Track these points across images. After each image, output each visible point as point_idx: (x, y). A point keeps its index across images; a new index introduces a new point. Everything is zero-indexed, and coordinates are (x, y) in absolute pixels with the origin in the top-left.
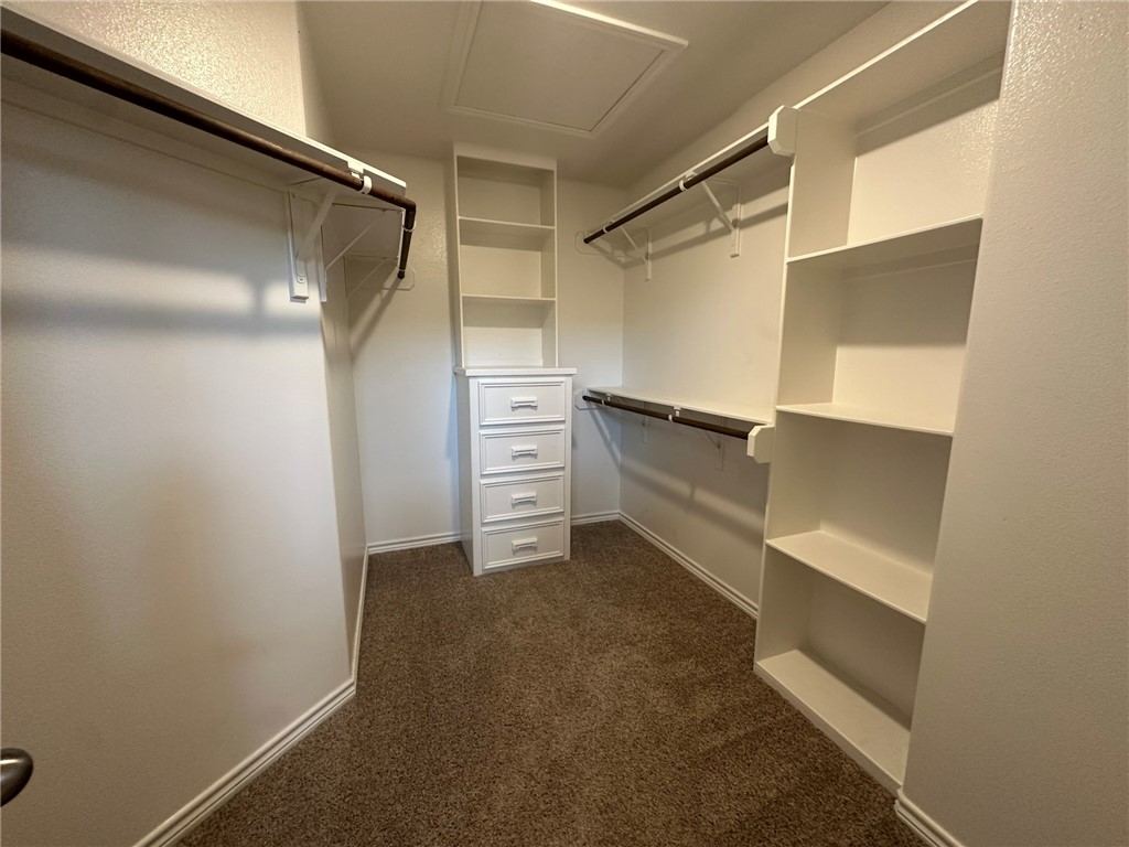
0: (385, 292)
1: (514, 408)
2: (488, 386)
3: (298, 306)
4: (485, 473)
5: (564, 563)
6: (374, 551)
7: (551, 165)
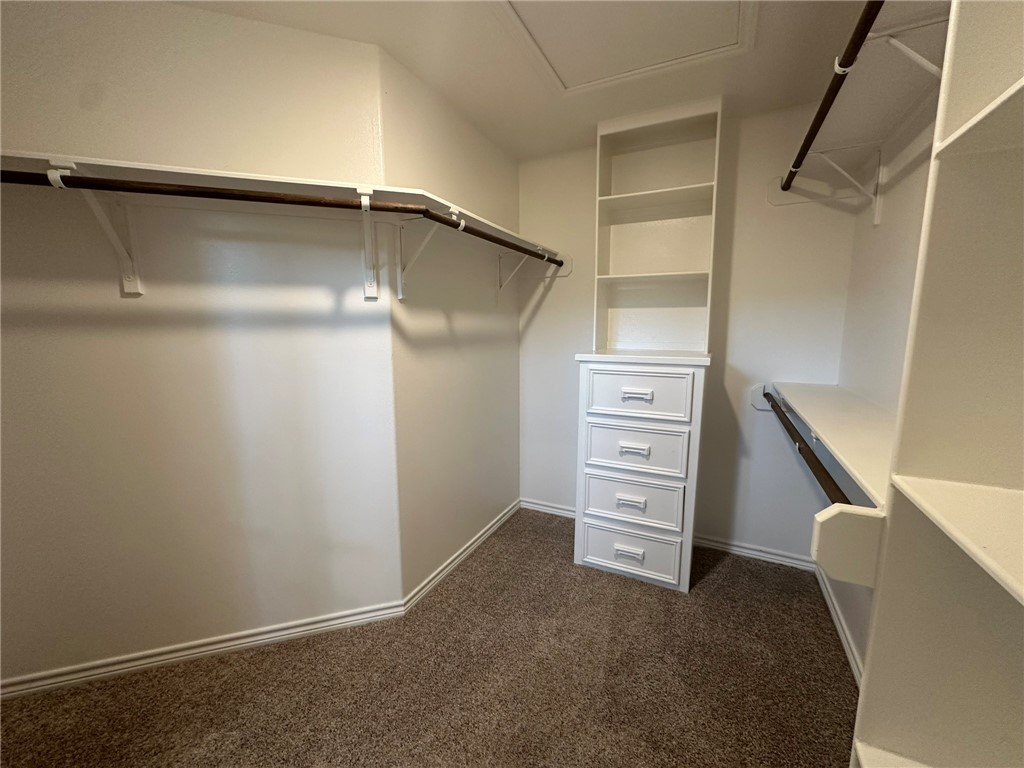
0: (548, 280)
1: (624, 399)
2: (597, 372)
3: (371, 305)
4: (589, 462)
5: (675, 594)
6: (524, 505)
7: (715, 106)
